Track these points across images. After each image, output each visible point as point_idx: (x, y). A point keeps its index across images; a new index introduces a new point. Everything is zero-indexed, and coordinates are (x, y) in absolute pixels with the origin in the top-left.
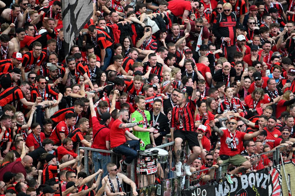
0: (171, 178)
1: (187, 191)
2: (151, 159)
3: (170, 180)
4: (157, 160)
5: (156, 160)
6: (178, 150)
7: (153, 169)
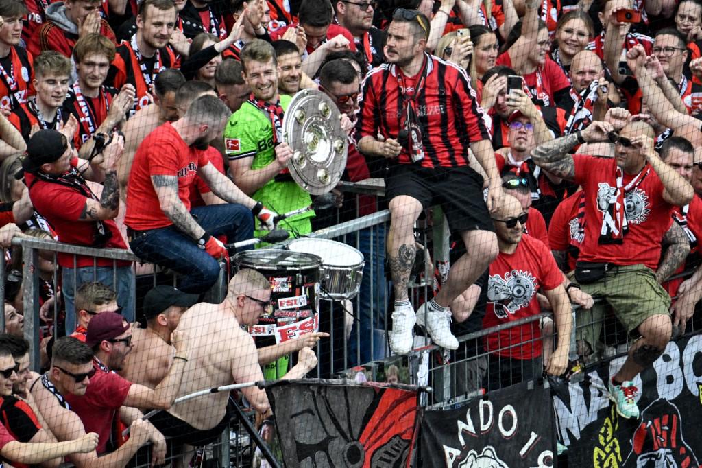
0: (372, 364)
1: (440, 412)
2: (293, 283)
3: (368, 369)
4: (317, 287)
5: (312, 290)
6: (403, 246)
7: (302, 328)
